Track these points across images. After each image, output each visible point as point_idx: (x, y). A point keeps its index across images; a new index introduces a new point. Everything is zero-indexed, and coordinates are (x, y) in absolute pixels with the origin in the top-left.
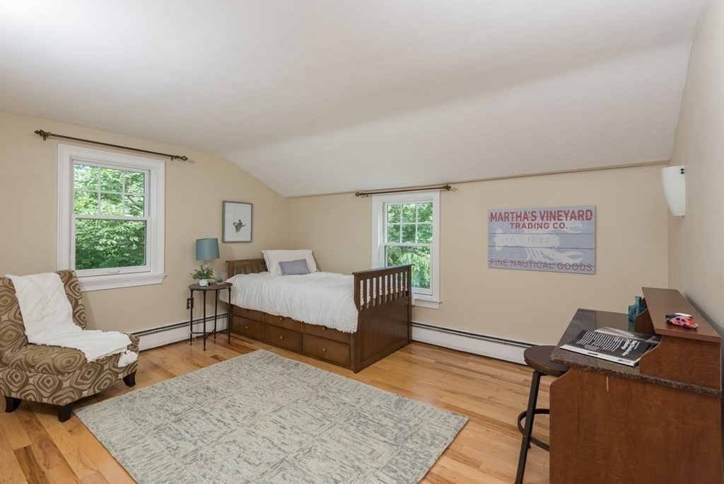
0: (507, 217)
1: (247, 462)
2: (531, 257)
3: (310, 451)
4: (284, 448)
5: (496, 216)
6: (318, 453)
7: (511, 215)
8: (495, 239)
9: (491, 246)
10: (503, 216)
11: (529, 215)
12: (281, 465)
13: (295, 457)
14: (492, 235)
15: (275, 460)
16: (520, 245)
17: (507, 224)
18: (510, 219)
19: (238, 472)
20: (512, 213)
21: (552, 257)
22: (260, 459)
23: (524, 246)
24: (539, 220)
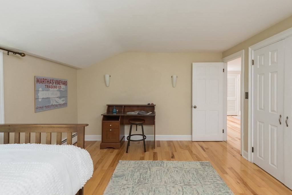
0: (43, 81)
1: (198, 193)
2: (52, 103)
3: (174, 182)
4: (181, 189)
5: (39, 80)
6: (172, 180)
7: (45, 80)
8: (39, 94)
9: (36, 99)
10: (42, 81)
11: (52, 81)
12: (187, 184)
13: (181, 183)
14: (36, 91)
15: (188, 187)
16: (49, 97)
17: (44, 85)
18: (45, 83)
19: (204, 191)
20: (46, 79)
21: (58, 102)
22: (193, 191)
23: (50, 97)
24: (54, 85)
